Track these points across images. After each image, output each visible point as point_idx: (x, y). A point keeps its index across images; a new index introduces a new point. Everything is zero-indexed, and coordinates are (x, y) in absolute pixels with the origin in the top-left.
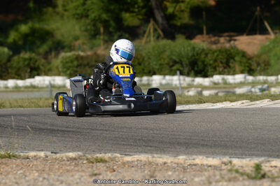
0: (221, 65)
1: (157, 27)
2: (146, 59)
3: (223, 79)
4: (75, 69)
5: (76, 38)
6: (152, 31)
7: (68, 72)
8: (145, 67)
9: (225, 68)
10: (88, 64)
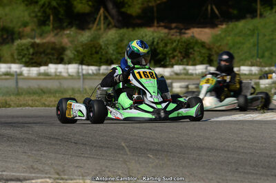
0: (179, 55)
1: (107, 14)
2: (103, 47)
3: (185, 69)
4: (30, 57)
5: (25, 25)
6: (102, 18)
7: (24, 60)
8: (102, 55)
9: (184, 58)
10: (44, 52)
